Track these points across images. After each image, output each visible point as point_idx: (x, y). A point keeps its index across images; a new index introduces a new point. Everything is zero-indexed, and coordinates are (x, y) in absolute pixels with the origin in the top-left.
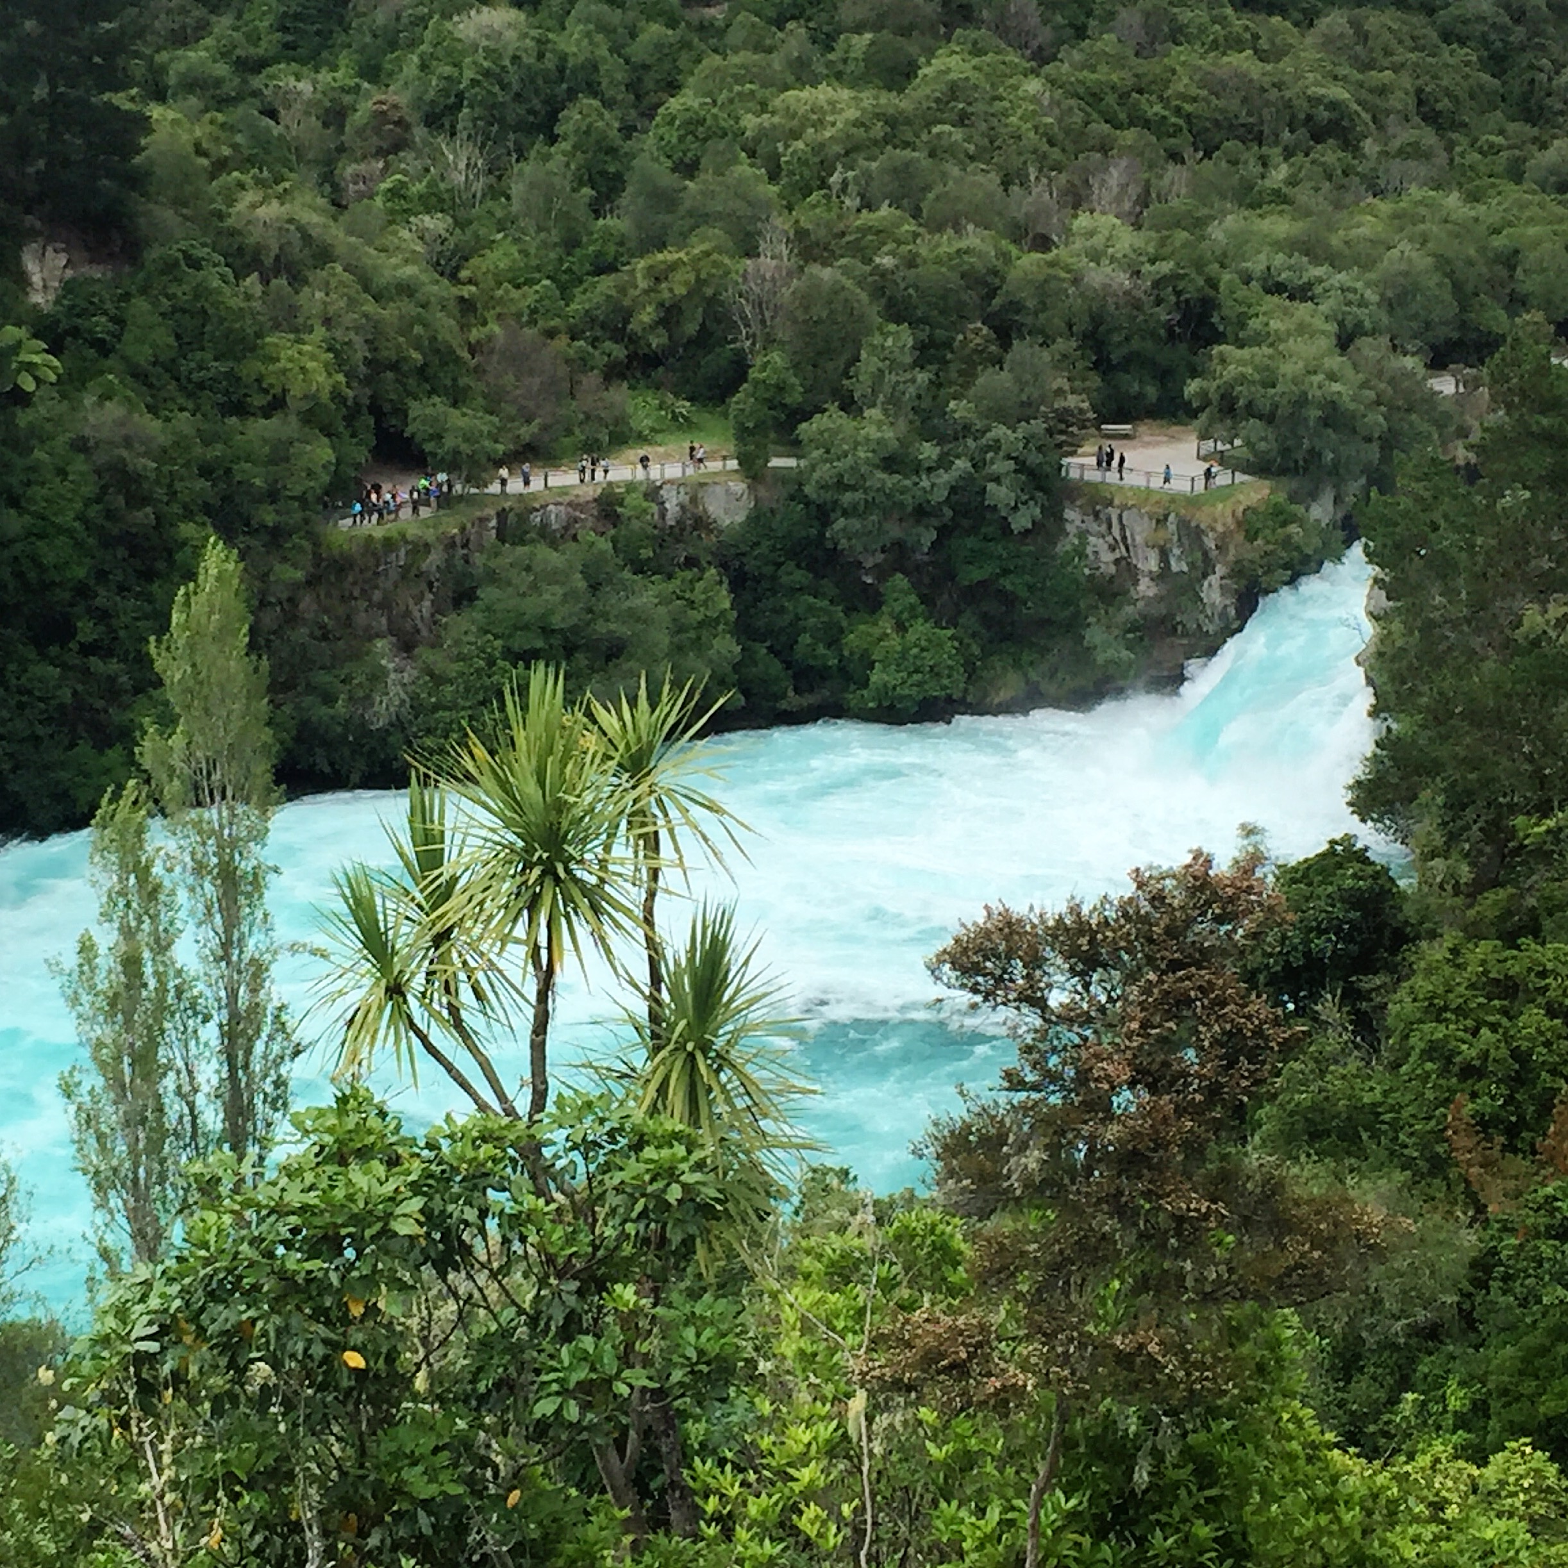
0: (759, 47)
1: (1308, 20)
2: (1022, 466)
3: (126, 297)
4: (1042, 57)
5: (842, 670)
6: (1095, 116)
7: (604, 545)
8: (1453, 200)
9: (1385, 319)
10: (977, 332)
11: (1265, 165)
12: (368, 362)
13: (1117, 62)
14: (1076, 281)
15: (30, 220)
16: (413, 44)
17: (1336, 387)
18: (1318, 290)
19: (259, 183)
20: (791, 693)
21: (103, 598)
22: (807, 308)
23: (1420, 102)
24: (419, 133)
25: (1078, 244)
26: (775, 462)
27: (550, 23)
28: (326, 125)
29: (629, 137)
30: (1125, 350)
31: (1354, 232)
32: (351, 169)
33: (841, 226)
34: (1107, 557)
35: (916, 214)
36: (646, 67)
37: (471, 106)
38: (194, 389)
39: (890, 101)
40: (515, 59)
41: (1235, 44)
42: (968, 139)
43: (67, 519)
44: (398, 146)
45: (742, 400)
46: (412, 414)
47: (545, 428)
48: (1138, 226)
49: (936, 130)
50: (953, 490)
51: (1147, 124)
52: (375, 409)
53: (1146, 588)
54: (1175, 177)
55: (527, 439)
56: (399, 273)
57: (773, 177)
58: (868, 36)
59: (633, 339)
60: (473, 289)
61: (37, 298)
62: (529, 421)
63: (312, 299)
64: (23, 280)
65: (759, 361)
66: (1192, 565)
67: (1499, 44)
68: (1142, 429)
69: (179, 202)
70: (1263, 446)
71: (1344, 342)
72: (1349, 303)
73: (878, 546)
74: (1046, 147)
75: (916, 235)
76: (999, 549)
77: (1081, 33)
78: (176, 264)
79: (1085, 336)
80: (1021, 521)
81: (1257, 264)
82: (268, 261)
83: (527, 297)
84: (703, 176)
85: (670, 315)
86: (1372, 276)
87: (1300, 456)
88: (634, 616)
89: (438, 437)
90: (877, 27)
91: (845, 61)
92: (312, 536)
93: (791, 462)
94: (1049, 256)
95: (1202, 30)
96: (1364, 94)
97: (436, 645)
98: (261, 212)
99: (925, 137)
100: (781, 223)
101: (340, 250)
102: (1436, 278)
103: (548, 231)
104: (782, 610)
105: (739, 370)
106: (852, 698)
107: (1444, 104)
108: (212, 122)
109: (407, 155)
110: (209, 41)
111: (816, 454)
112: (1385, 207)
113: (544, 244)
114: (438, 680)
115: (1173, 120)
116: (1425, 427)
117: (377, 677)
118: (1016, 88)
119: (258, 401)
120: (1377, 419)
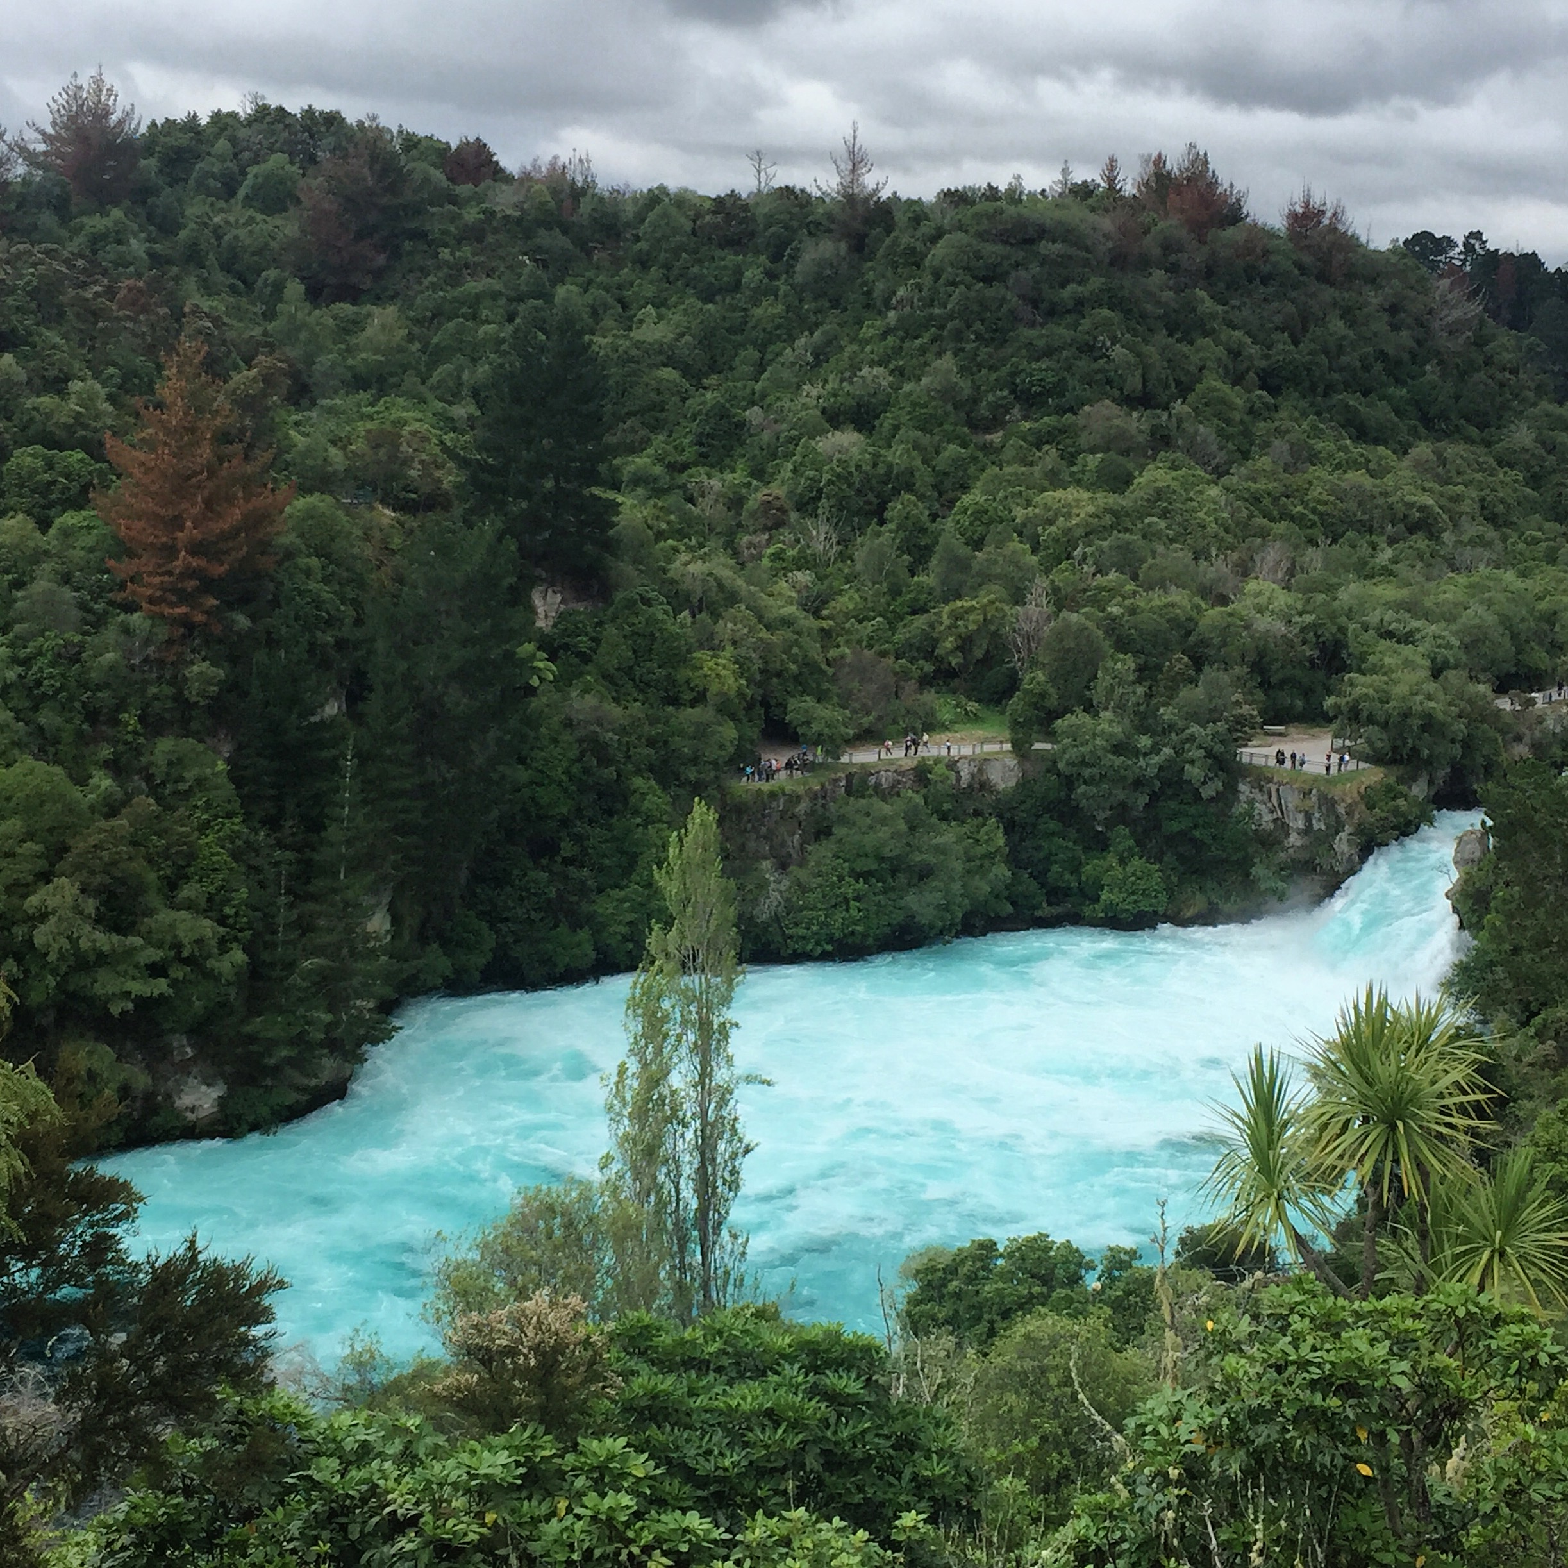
0: (1024, 462)
1: (1403, 450)
2: (1210, 754)
3: (600, 623)
4: (1219, 472)
5: (1081, 890)
6: (1256, 513)
7: (919, 800)
8: (1509, 576)
9: (1464, 658)
10: (1179, 660)
11: (1374, 549)
12: (762, 672)
13: (1271, 475)
14: (1247, 627)
15: (540, 572)
16: (788, 456)
17: (1432, 704)
18: (1418, 636)
19: (690, 549)
20: (1045, 905)
21: (580, 827)
22: (1062, 640)
23: (1483, 508)
24: (794, 516)
25: (1249, 602)
26: (1037, 746)
27: (881, 443)
28: (729, 509)
29: (934, 521)
30: (1280, 676)
31: (1442, 597)
32: (746, 539)
33: (1084, 586)
34: (1268, 817)
35: (1135, 578)
36: (946, 474)
37: (828, 498)
38: (643, 686)
39: (1114, 500)
40: (858, 467)
41: (1353, 465)
42: (1169, 527)
43: (558, 773)
44: (779, 524)
45: (1016, 702)
46: (790, 707)
47: (880, 718)
48: (1287, 588)
49: (1147, 521)
50: (1161, 768)
51: (1292, 519)
52: (765, 703)
53: (1294, 839)
54: (1314, 558)
55: (866, 726)
56: (782, 611)
57: (1034, 551)
58: (1099, 455)
59: (939, 660)
60: (831, 622)
61: (540, 623)
62: (868, 714)
63: (725, 628)
64: (532, 610)
65: (1028, 677)
66: (1328, 826)
67: (1537, 469)
68: (1292, 730)
69: (636, 561)
70: (1379, 745)
71: (1436, 672)
72: (1439, 646)
73: (1108, 805)
74: (1222, 534)
75: (1135, 593)
76: (1192, 810)
77: (1246, 455)
78: (635, 602)
79: (1254, 664)
80: (1207, 792)
81: (1373, 618)
82: (695, 601)
83: (868, 628)
84: (986, 549)
85: (965, 644)
86: (1454, 627)
87: (1405, 752)
88: (941, 850)
89: (808, 723)
90: (1107, 450)
91: (1083, 472)
92: (720, 788)
93: (1048, 746)
94: (1228, 609)
95: (1331, 456)
96: (1443, 501)
97: (802, 864)
98: (691, 568)
99: (1139, 526)
100: (1041, 583)
101: (743, 593)
102: (1501, 630)
103: (880, 583)
104: (1039, 848)
105: (1013, 684)
106: (1087, 911)
107: (1501, 508)
108: (655, 506)
109: (785, 531)
110: (651, 451)
111: (1066, 741)
112: (1462, 580)
113: (877, 594)
114: (803, 888)
115: (1311, 516)
116: (1492, 733)
117: (763, 885)
118: (1201, 492)
119: (687, 696)
120: (1460, 728)
